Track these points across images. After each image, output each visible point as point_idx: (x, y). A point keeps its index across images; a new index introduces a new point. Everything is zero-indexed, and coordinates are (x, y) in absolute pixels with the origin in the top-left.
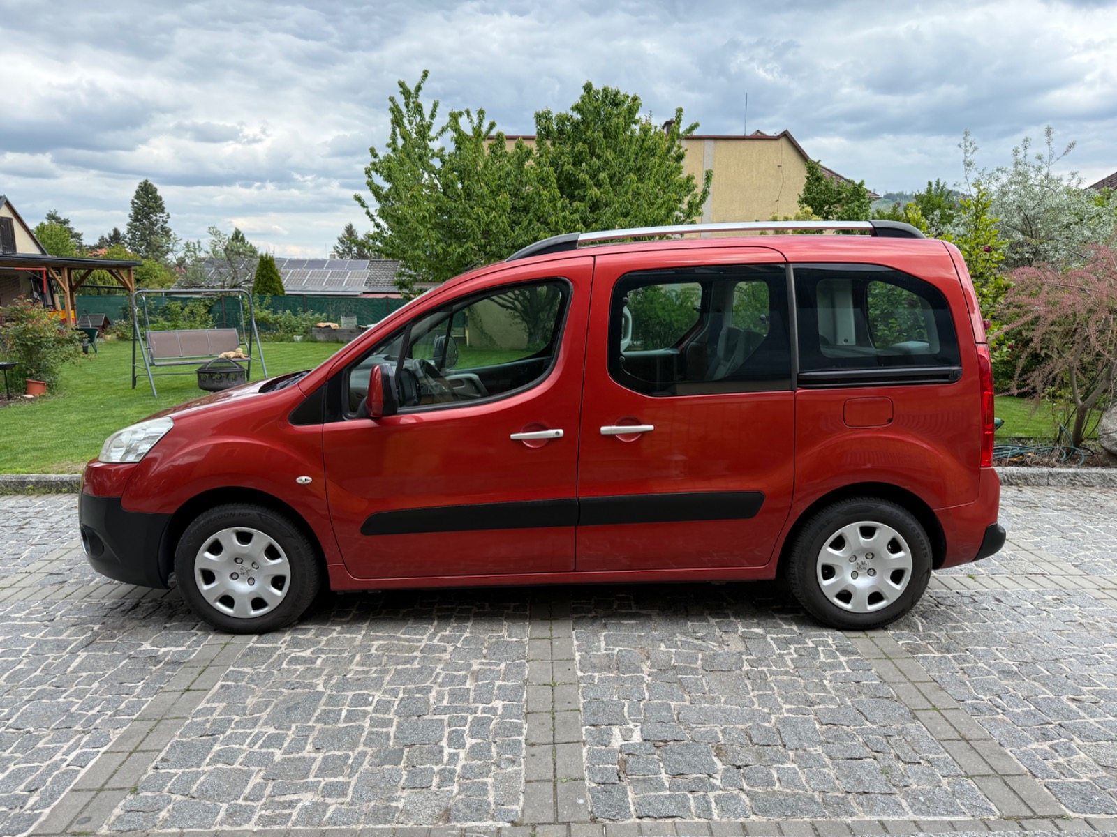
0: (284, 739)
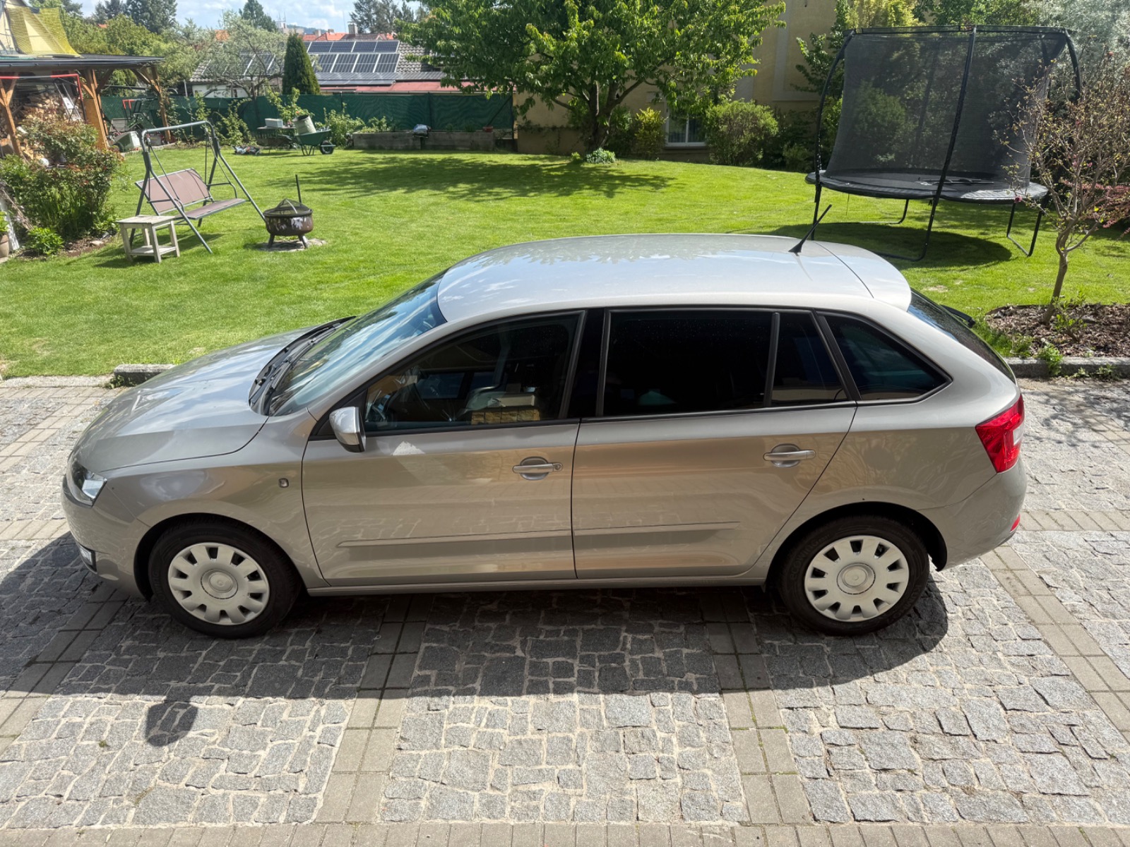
0: (506, 717)
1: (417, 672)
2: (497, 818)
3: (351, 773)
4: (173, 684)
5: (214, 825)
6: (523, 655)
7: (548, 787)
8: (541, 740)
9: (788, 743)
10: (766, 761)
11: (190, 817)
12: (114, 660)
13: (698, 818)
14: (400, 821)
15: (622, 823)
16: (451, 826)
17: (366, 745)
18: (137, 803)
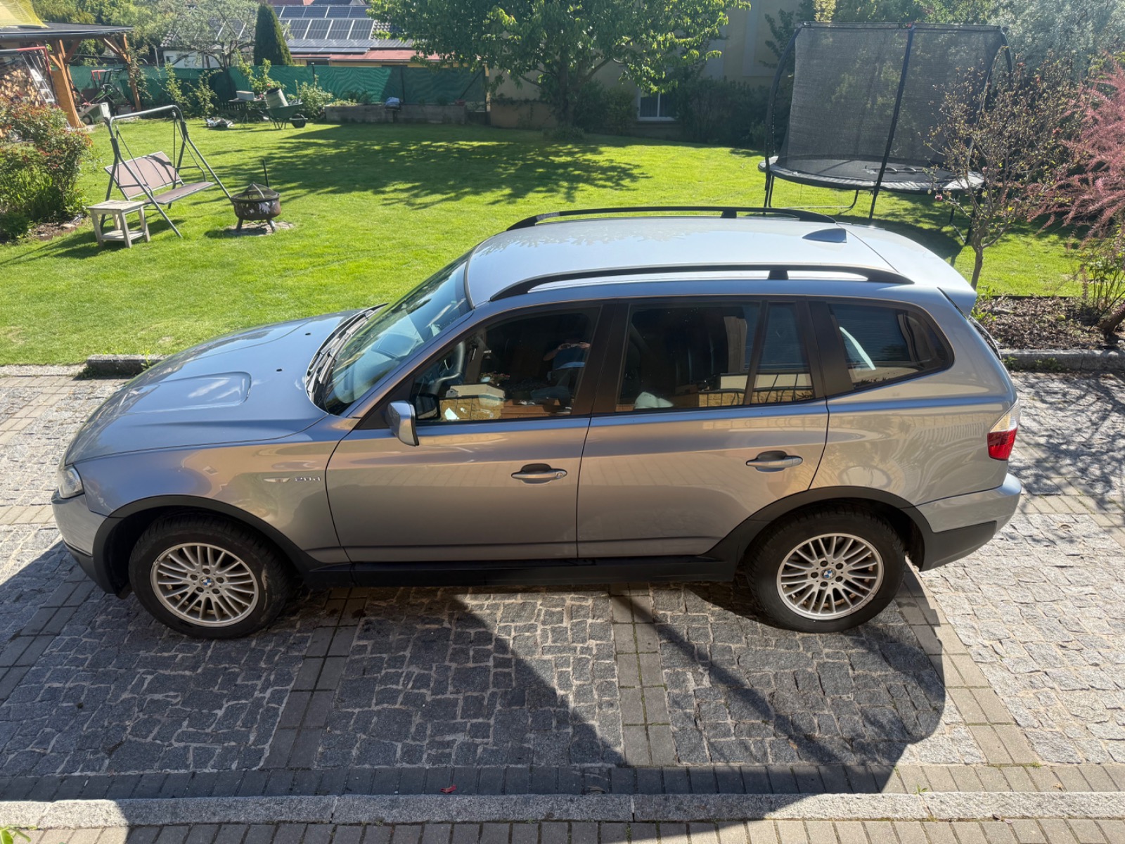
0: (429, 680)
1: (355, 643)
2: (415, 764)
3: (294, 728)
4: (142, 653)
5: (176, 772)
6: (449, 626)
7: (460, 738)
8: (457, 699)
9: (666, 699)
10: (645, 714)
11: (156, 765)
12: (90, 633)
13: (583, 761)
14: (334, 766)
15: (519, 766)
16: (376, 770)
17: (308, 704)
18: (110, 755)
